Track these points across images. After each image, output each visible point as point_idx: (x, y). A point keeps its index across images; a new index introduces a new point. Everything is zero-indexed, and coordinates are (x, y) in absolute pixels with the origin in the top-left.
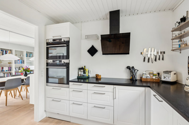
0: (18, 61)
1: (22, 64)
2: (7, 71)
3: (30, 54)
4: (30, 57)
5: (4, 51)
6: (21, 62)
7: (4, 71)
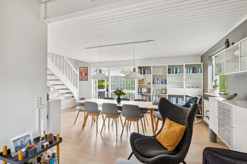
0: (158, 81)
1: (163, 85)
2: (145, 93)
3: (176, 69)
4: (176, 73)
5: (143, 69)
6: (162, 81)
7: (142, 93)
